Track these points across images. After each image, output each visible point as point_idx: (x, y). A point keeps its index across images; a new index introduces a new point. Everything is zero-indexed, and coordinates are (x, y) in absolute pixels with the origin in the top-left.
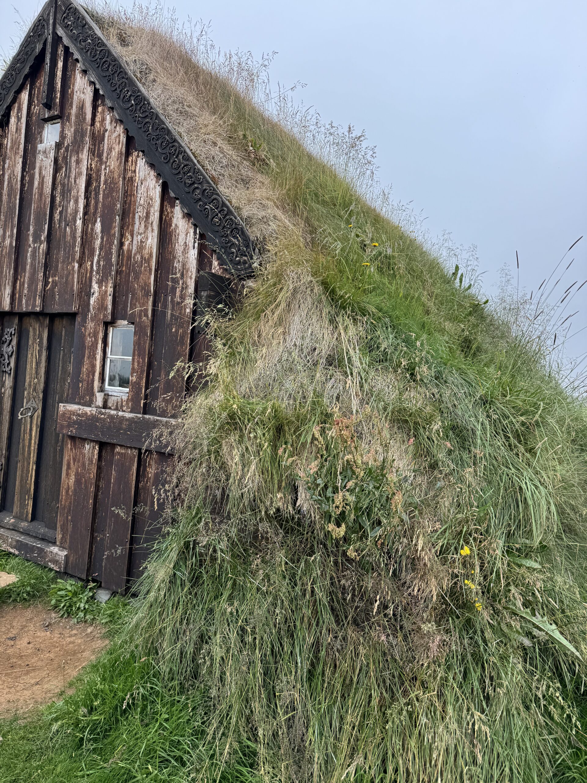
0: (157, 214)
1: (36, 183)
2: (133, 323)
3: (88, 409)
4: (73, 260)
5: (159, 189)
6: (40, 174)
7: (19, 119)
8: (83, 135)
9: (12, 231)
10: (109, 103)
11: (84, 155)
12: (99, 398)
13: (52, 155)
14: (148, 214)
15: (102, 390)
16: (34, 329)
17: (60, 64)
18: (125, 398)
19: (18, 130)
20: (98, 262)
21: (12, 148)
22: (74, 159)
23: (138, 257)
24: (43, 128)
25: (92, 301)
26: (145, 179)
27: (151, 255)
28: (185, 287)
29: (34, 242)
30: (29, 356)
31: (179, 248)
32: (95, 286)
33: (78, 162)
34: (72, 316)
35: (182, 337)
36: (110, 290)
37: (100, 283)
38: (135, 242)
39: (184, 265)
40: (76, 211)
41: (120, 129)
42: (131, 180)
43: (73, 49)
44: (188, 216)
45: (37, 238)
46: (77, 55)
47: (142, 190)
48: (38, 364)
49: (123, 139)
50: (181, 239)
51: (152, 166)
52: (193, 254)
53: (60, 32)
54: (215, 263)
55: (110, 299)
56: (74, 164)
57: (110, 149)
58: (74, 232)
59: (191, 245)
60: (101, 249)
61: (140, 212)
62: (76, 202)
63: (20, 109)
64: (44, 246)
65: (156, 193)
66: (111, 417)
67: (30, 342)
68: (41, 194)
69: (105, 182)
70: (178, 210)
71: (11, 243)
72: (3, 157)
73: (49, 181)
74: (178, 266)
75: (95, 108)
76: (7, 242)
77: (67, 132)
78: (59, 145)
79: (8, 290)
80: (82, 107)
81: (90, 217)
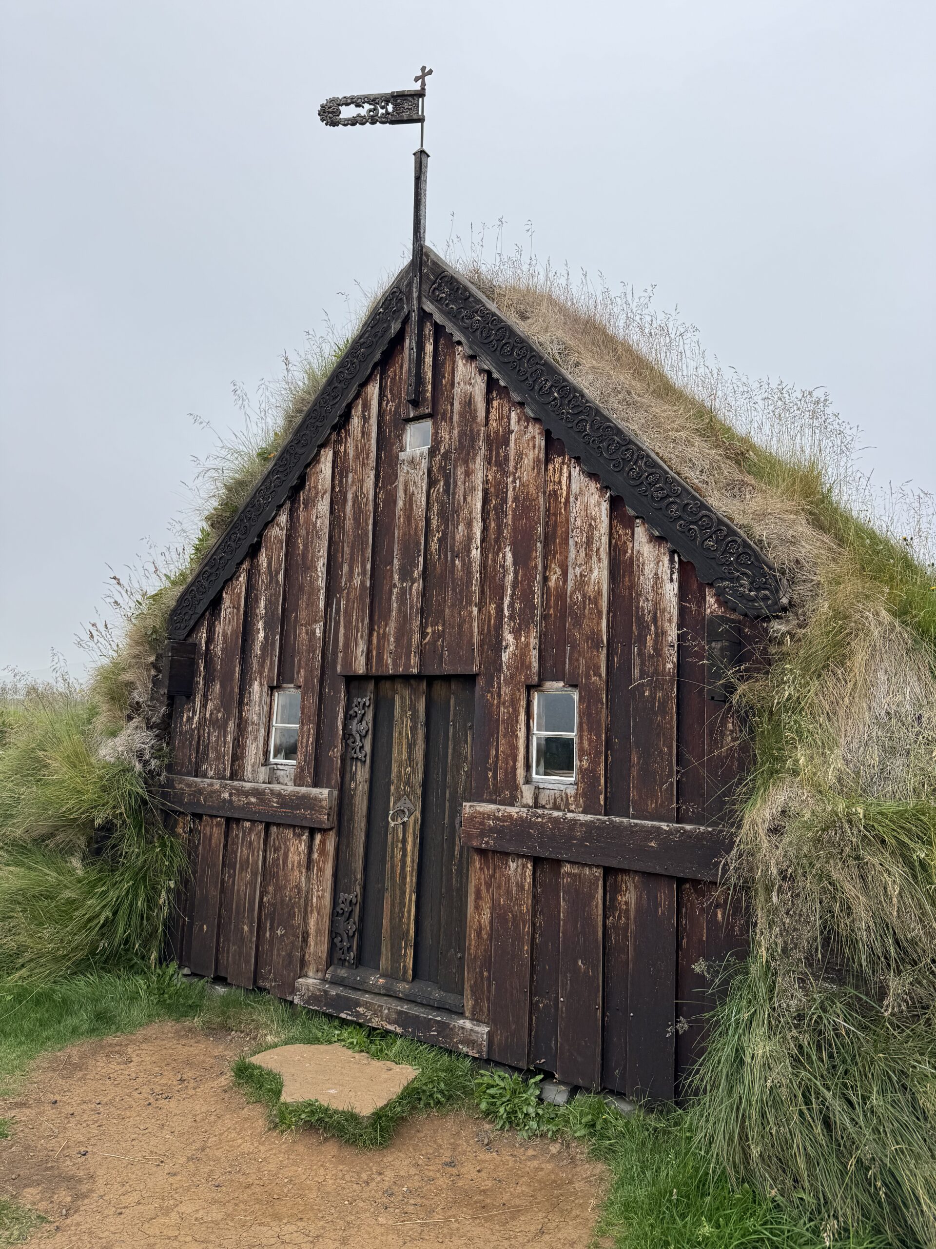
0: (605, 539)
1: (400, 503)
2: (575, 686)
3: (513, 810)
4: (469, 603)
5: (605, 506)
6: (406, 491)
7: (365, 420)
8: (474, 438)
9: (363, 567)
10: (516, 397)
11: (479, 466)
12: (527, 794)
13: (424, 464)
14: (590, 538)
15: (528, 781)
16: (403, 698)
17: (429, 348)
18: (571, 791)
19: (365, 434)
20: (512, 605)
21: (357, 457)
22: (460, 471)
23: (578, 596)
24: (404, 430)
25: (505, 657)
26: (582, 493)
27: (599, 593)
28: (661, 634)
29: (402, 579)
30: (396, 735)
31: (646, 581)
32: (509, 638)
33: (468, 474)
34: (470, 679)
35: (664, 704)
36: (534, 641)
37: (516, 632)
38: (570, 576)
39: (656, 605)
40: (470, 538)
41: (534, 430)
42: (555, 494)
43: (450, 329)
44: (652, 539)
45: (406, 574)
46: (458, 336)
47: (576, 508)
48: (411, 746)
49: (540, 442)
50: (649, 570)
51: (592, 476)
52: (670, 591)
53: (430, 307)
54: (711, 600)
55: (534, 653)
56: (460, 476)
57: (520, 457)
58: (467, 565)
59: (666, 577)
60: (514, 587)
61: (576, 537)
62: (469, 525)
63: (366, 407)
64: (418, 586)
65: (602, 511)
66: (556, 821)
67: (397, 716)
68: (409, 517)
69: (516, 499)
70: (640, 532)
71: (363, 583)
72: (339, 469)
73: (421, 499)
74: (646, 606)
75: (488, 402)
76: (357, 581)
77: (444, 434)
78: (433, 452)
79: (362, 647)
80: (468, 402)
81: (490, 545)
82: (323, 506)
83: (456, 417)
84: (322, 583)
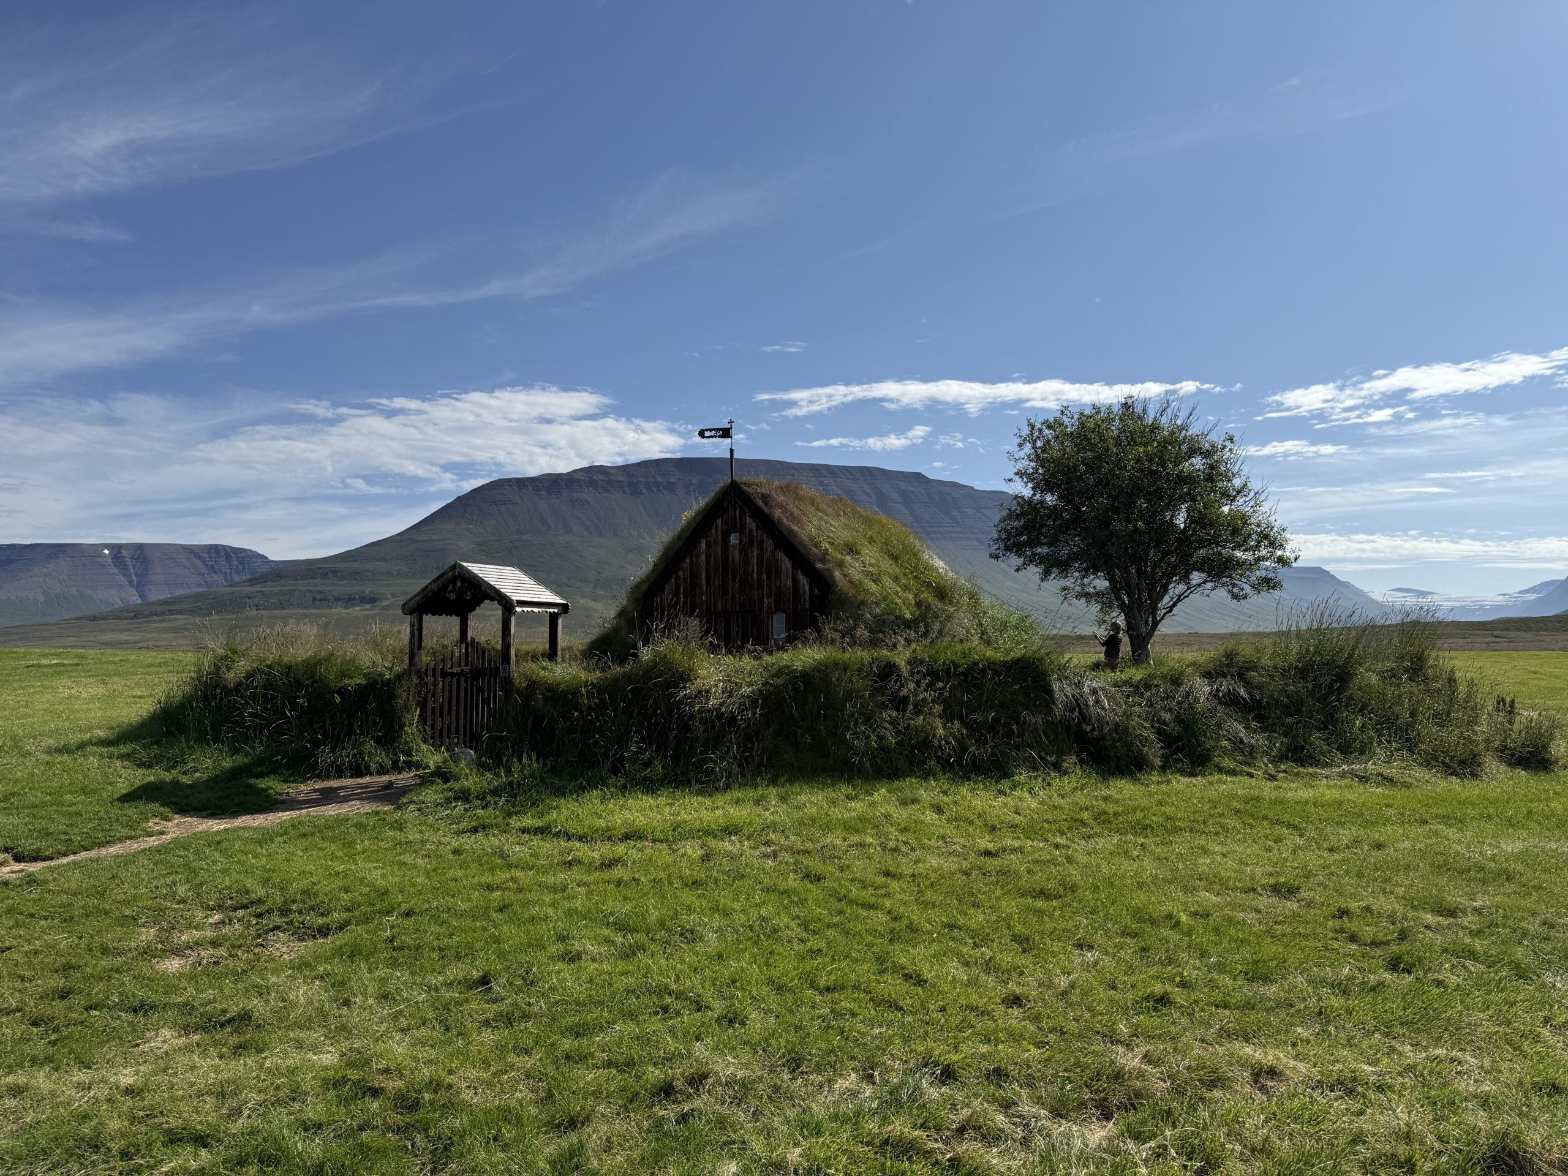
1: (730, 558)
2: (784, 612)
5: (790, 564)
9: (719, 577)
10: (765, 531)
11: (755, 550)
12: (772, 642)
14: (787, 573)
15: (773, 638)
16: (734, 618)
17: (738, 512)
19: (717, 535)
22: (749, 549)
24: (728, 536)
25: (765, 605)
28: (805, 599)
30: (732, 629)
31: (801, 586)
32: (766, 599)
33: (752, 552)
34: (754, 611)
36: (773, 601)
37: (768, 599)
40: (753, 571)
41: (771, 541)
42: (777, 560)
43: (744, 507)
44: (802, 574)
45: (733, 581)
46: (747, 510)
47: (783, 565)
48: (737, 632)
49: (772, 545)
50: (802, 582)
52: (807, 587)
55: (773, 604)
56: (749, 551)
57: (767, 548)
58: (753, 579)
59: (806, 584)
61: (783, 573)
62: (753, 567)
63: (717, 527)
64: (737, 585)
67: (732, 624)
68: (733, 563)
70: (799, 572)
71: (719, 583)
72: (708, 546)
73: (737, 558)
74: (801, 591)
75: (757, 530)
76: (717, 583)
77: (743, 538)
78: (740, 543)
79: (720, 603)
80: (751, 531)
81: (760, 573)
82: (703, 558)
83: (747, 534)
84: (704, 582)
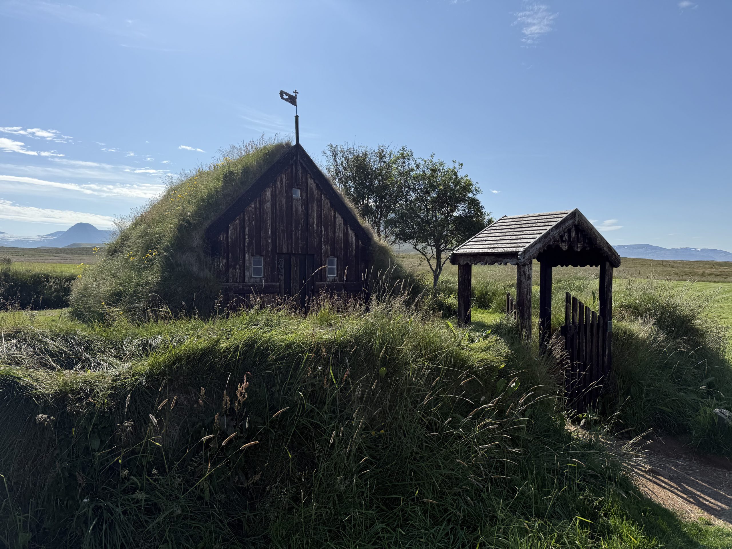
1: (294, 210)
2: (336, 257)
4: (314, 238)
6: (295, 207)
7: (282, 184)
8: (314, 198)
9: (283, 224)
13: (300, 201)
14: (340, 228)
16: (293, 259)
17: (300, 171)
18: (337, 278)
19: (281, 188)
20: (324, 239)
21: (279, 194)
22: (310, 205)
23: (338, 239)
24: (292, 190)
25: (323, 251)
26: (338, 217)
27: (342, 239)
28: (352, 248)
30: (292, 268)
31: (350, 238)
32: (323, 246)
33: (312, 207)
35: (353, 261)
36: (329, 248)
37: (325, 245)
38: (336, 234)
39: (352, 242)
40: (313, 222)
41: (327, 201)
43: (307, 169)
44: (351, 229)
46: (310, 172)
48: (296, 271)
49: (329, 204)
50: (350, 235)
51: (340, 214)
52: (354, 240)
53: (302, 161)
55: (329, 250)
56: (310, 207)
57: (325, 206)
58: (313, 228)
60: (324, 235)
62: (313, 219)
65: (342, 222)
67: (291, 264)
68: (297, 214)
69: (324, 215)
70: (349, 228)
71: (283, 229)
72: (274, 194)
73: (299, 210)
74: (350, 242)
77: (303, 194)
78: (301, 197)
79: (284, 246)
80: (312, 189)
81: (319, 225)
83: (308, 192)
84: (269, 227)
